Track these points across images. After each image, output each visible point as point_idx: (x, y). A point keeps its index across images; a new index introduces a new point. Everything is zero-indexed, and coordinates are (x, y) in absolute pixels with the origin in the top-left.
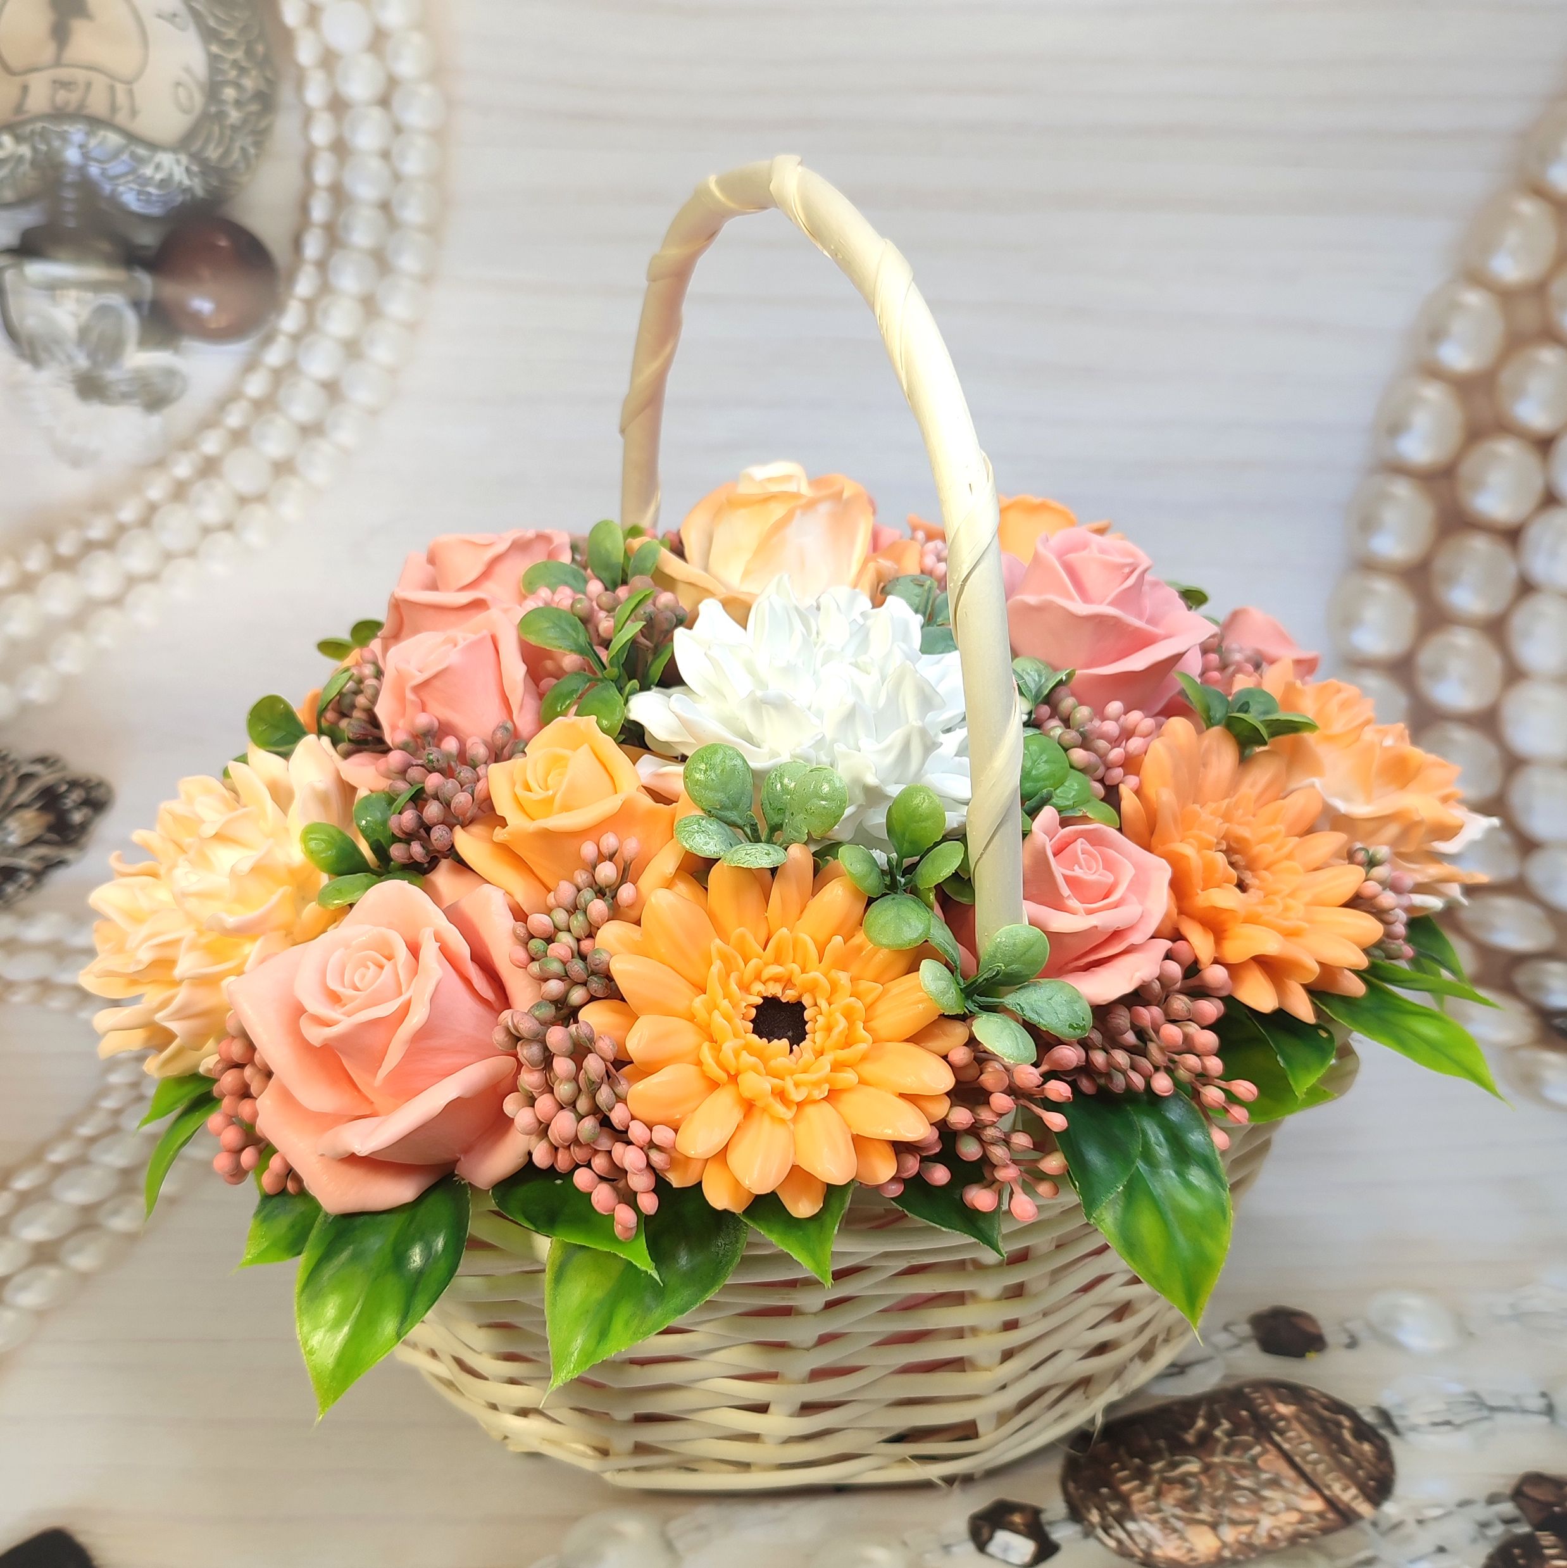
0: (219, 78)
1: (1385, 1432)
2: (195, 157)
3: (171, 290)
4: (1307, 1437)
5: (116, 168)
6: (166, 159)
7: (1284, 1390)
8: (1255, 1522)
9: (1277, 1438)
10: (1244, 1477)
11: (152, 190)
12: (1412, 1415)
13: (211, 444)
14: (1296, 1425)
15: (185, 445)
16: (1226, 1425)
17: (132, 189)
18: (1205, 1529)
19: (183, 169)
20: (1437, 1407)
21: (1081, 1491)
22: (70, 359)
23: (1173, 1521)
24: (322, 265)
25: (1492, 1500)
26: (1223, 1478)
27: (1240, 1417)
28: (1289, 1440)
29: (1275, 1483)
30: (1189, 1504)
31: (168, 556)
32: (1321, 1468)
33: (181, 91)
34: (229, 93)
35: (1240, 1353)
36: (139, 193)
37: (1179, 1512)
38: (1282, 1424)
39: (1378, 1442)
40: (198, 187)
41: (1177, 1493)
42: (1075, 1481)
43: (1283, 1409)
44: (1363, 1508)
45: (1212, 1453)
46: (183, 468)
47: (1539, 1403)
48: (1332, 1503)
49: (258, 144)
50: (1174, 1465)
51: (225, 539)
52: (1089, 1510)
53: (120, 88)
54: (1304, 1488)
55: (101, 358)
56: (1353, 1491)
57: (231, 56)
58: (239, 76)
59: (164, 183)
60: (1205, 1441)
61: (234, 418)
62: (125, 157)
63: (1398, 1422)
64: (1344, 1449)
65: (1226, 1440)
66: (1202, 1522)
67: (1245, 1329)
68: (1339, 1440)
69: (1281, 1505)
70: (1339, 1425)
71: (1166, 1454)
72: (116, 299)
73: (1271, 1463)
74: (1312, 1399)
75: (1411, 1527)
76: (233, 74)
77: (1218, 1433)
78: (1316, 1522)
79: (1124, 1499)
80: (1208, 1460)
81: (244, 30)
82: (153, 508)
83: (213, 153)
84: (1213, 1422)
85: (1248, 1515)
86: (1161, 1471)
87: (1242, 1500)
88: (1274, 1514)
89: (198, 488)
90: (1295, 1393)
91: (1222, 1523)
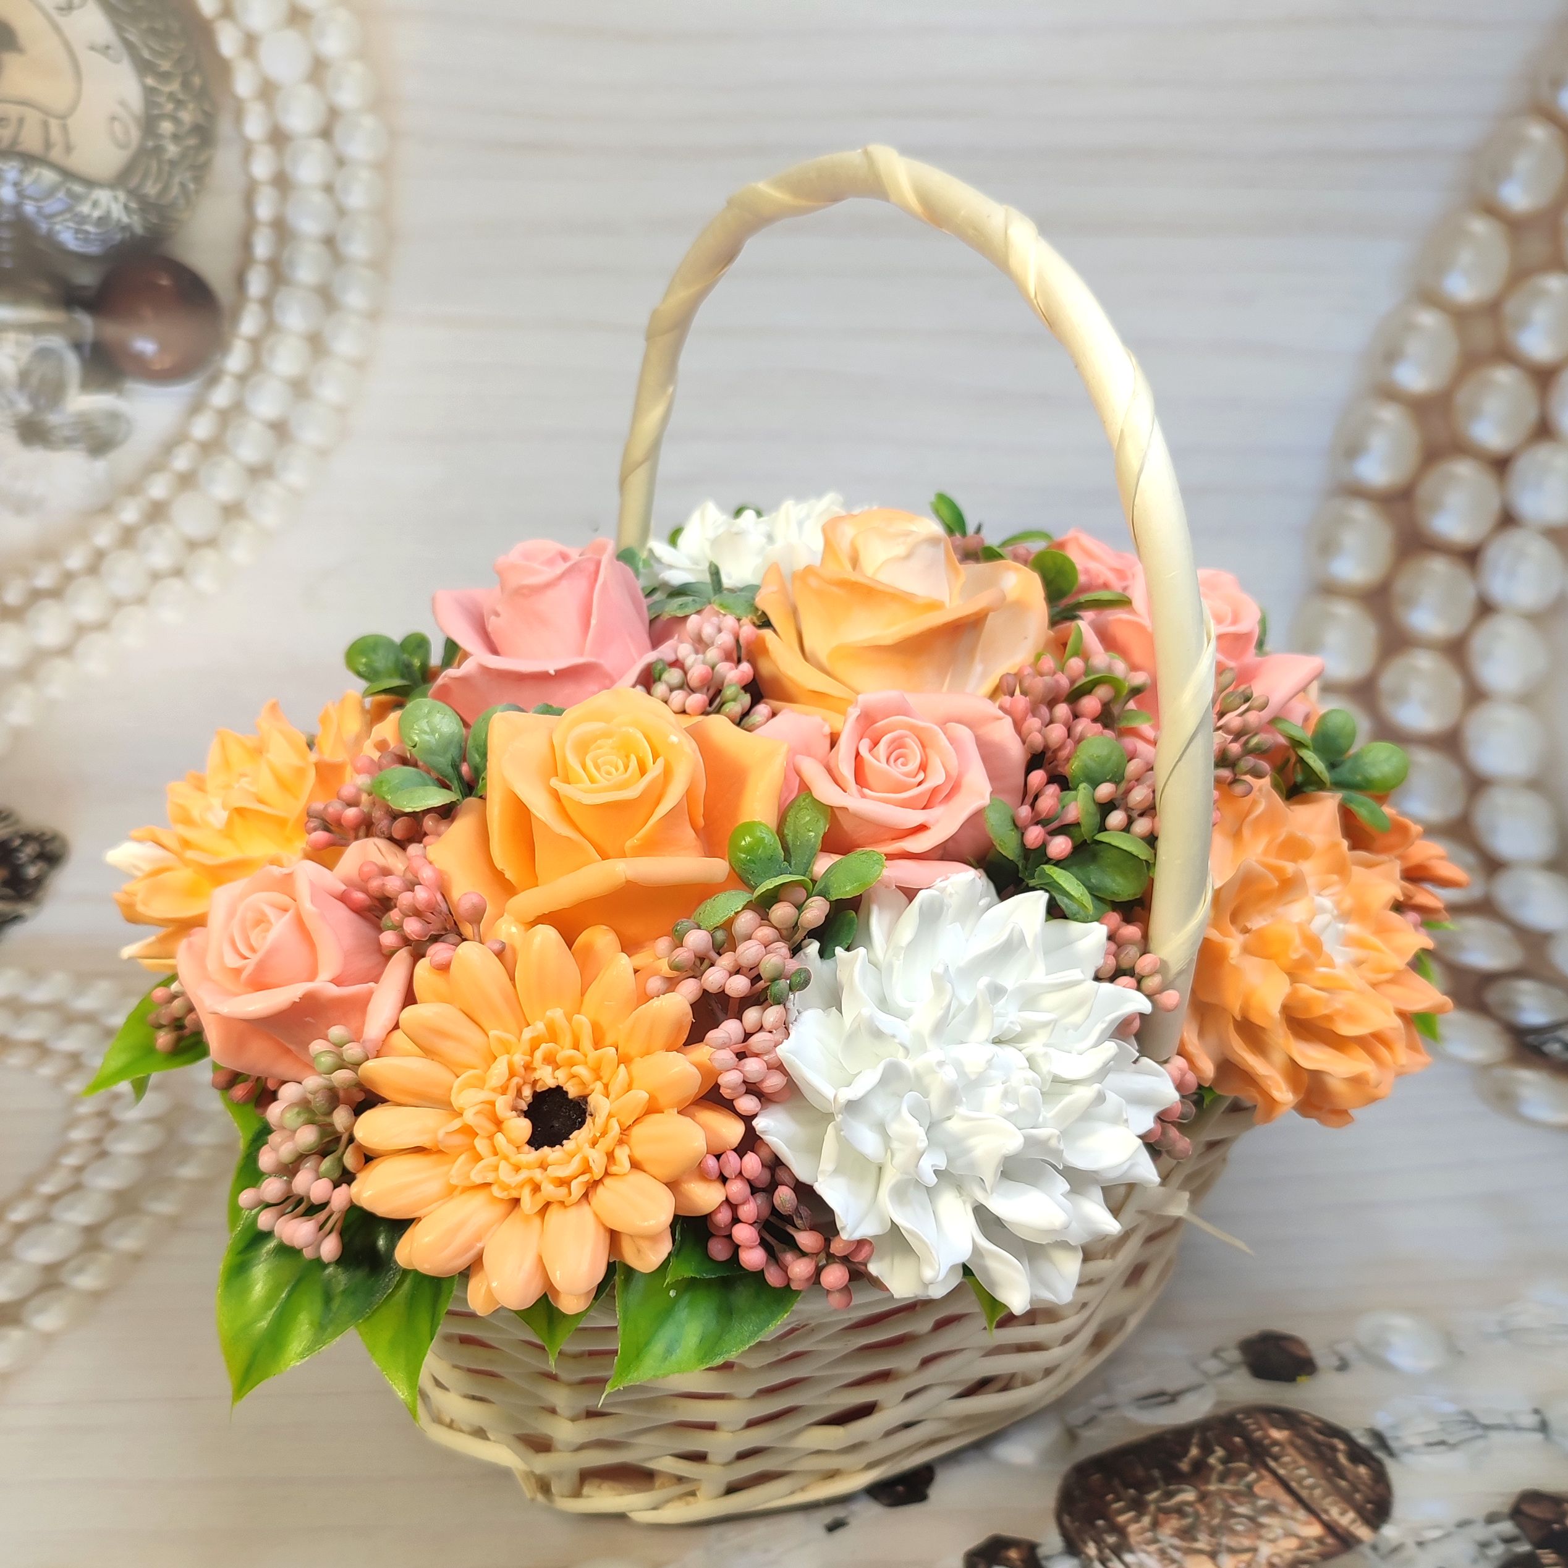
0: (156, 112)
1: (1380, 1454)
2: (132, 193)
3: (112, 331)
4: (1302, 1461)
5: (52, 206)
6: (103, 196)
7: (1276, 1416)
8: (1254, 1550)
9: (1272, 1464)
10: (1241, 1504)
11: (90, 228)
12: (1408, 1436)
13: (158, 488)
14: (1291, 1450)
15: (132, 489)
16: (1220, 1452)
17: (68, 228)
18: (1204, 1558)
19: (121, 206)
20: (1430, 1427)
21: (1077, 1524)
22: (11, 403)
23: (1171, 1551)
24: (267, 303)
25: (1492, 1519)
26: (1219, 1506)
27: (1233, 1444)
28: (1284, 1466)
29: (1272, 1509)
30: (1186, 1534)
31: (117, 604)
32: (1318, 1492)
33: (117, 126)
34: (167, 127)
35: (1230, 1380)
36: (77, 231)
37: (1177, 1542)
38: (1276, 1449)
39: (1373, 1464)
40: (137, 224)
41: (1174, 1523)
42: (1070, 1514)
43: (1277, 1434)
44: (1362, 1532)
45: (1207, 1481)
46: (130, 514)
47: (1530, 1420)
48: (1330, 1528)
49: (198, 179)
50: (1169, 1495)
51: (176, 584)
52: (1085, 1543)
53: (54, 124)
54: (1301, 1514)
55: (42, 402)
56: (1351, 1515)
57: (166, 89)
58: (176, 109)
59: (102, 221)
60: (1200, 1469)
61: (181, 461)
62: (61, 194)
63: (1393, 1444)
64: (1340, 1473)
65: (1220, 1467)
66: (1200, 1552)
67: (1235, 1355)
68: (1334, 1463)
69: (1280, 1531)
70: (1334, 1449)
71: (1161, 1484)
72: (56, 341)
73: (1267, 1490)
74: (1304, 1423)
75: (1411, 1550)
76: (170, 107)
77: (1212, 1460)
78: (1315, 1548)
79: (1120, 1531)
80: (1203, 1488)
81: (180, 62)
82: (100, 555)
83: (151, 189)
84: (1207, 1449)
85: (1246, 1543)
86: (1157, 1501)
87: (1240, 1528)
88: (1272, 1541)
89: (146, 534)
90: (1288, 1418)
91: (1220, 1552)
